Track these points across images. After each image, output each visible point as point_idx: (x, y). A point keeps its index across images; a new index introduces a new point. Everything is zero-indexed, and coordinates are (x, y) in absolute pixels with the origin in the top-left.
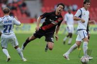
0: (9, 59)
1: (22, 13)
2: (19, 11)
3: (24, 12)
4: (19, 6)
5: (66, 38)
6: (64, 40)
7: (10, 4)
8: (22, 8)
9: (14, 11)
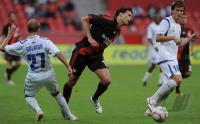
0: (41, 117)
1: (66, 24)
2: (59, 20)
3: (69, 21)
4: (59, 9)
5: (147, 74)
6: (144, 79)
7: (41, 5)
8: (66, 13)
9: (50, 21)
